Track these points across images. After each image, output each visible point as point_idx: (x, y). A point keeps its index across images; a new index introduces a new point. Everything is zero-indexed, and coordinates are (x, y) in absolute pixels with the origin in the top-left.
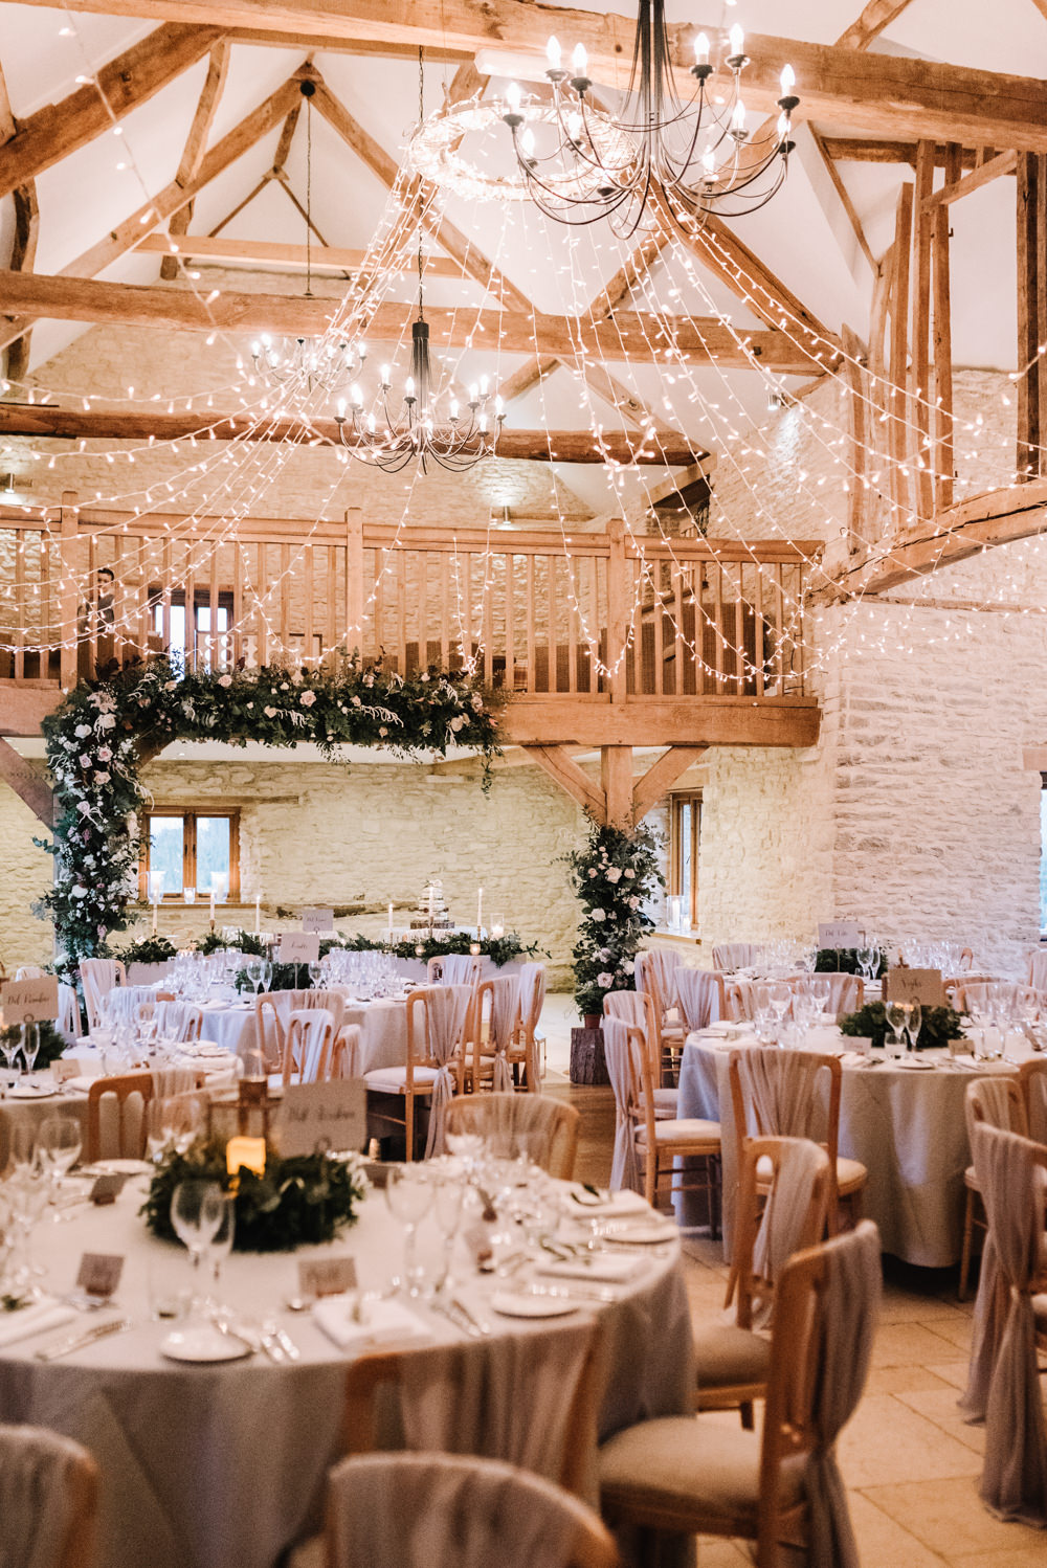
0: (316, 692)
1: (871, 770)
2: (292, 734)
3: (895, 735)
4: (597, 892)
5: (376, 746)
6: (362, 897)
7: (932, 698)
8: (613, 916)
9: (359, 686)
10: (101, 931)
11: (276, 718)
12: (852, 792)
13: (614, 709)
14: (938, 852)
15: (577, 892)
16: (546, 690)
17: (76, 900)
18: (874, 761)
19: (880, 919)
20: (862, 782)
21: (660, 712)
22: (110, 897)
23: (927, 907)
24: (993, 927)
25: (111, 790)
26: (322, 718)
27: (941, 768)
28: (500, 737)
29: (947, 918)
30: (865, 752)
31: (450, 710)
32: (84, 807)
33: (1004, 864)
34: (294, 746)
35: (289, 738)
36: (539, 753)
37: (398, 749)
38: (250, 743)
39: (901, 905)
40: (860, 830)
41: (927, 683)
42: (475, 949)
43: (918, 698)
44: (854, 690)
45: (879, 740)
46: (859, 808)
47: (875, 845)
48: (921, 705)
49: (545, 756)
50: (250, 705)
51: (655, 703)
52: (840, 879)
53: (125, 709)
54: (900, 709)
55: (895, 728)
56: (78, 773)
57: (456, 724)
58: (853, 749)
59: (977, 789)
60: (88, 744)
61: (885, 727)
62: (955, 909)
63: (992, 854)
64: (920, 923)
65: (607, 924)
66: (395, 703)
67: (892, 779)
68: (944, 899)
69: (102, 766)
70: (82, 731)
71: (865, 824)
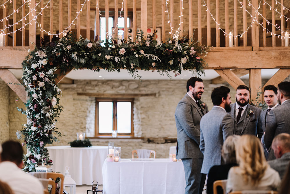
0: (126, 49)
2: (118, 66)
5: (151, 70)
9: (143, 46)
10: (42, 144)
11: (110, 59)
13: (254, 53)
17: (32, 132)
21: (273, 54)
22: (45, 131)
25: (45, 89)
26: (128, 59)
28: (203, 65)
31: (181, 55)
32: (35, 96)
34: (119, 71)
35: (116, 68)
36: (221, 72)
37: (161, 71)
38: (102, 70)
49: (224, 73)
50: (100, 55)
51: (271, 50)
53: (50, 57)
56: (32, 82)
57: (184, 61)
60: (36, 71)
66: (158, 52)
69: (41, 80)
70: (34, 66)
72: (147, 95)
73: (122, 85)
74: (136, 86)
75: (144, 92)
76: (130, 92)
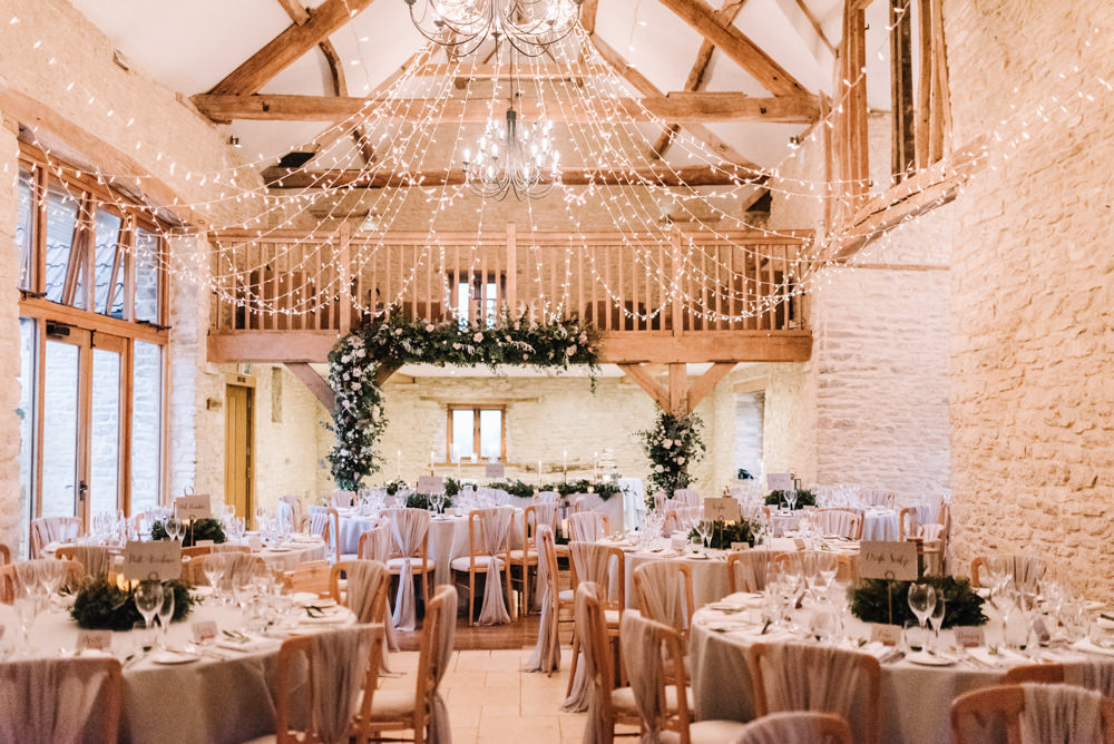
0: (484, 334)
1: (842, 376)
2: (473, 359)
3: (860, 352)
4: (659, 454)
5: (522, 365)
6: (578, 460)
7: (885, 329)
8: (668, 470)
9: (511, 330)
10: (356, 475)
11: (460, 349)
12: (829, 391)
13: (675, 340)
14: (890, 429)
15: (649, 454)
16: (631, 329)
17: (341, 457)
18: (844, 370)
19: (849, 473)
20: (835, 384)
21: (704, 341)
22: (361, 456)
23: (882, 466)
24: (930, 478)
25: (361, 393)
26: (487, 349)
27: (892, 375)
28: (600, 358)
29: (898, 473)
30: (838, 365)
31: (566, 343)
32: (346, 404)
33: (939, 437)
34: (474, 366)
35: (469, 361)
36: (627, 368)
37: (537, 366)
38: (447, 364)
39: (864, 464)
40: (834, 415)
41: (882, 319)
42: (591, 489)
43: (875, 329)
44: (830, 325)
45: (848, 357)
46: (834, 401)
47: (845, 425)
48: (877, 333)
49: (631, 370)
50: (445, 342)
51: (700, 336)
52: (822, 447)
53: (369, 345)
54: (863, 336)
55: (860, 349)
56: (342, 382)
57: (571, 351)
58: (829, 363)
59: (917, 388)
60: (348, 366)
61: (852, 348)
62: (903, 467)
63: (929, 431)
64: (878, 476)
65: (664, 475)
66: (532, 339)
67: (857, 382)
68: (895, 461)
69: (357, 380)
70: (345, 359)
71: (838, 411)
72: (525, 400)
73: (488, 385)
74: (509, 386)
75: (520, 397)
76: (500, 396)
